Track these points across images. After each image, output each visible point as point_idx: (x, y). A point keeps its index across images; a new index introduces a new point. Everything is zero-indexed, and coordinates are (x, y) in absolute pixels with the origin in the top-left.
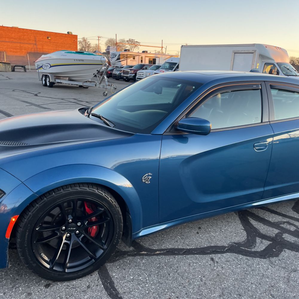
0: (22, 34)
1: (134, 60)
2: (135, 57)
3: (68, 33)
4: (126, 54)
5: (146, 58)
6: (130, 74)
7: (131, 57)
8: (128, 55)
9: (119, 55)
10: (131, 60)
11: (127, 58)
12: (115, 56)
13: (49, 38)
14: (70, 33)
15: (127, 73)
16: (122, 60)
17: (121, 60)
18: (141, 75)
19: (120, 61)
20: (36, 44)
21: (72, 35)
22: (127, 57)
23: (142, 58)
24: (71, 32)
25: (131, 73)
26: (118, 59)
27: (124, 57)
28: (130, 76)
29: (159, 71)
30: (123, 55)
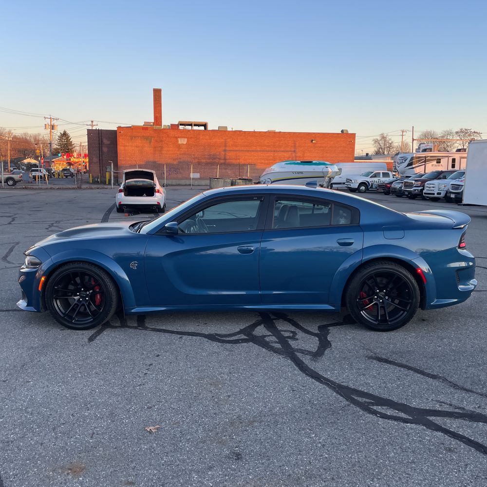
0: (277, 139)
1: (438, 164)
2: (440, 159)
3: (342, 131)
4: (424, 155)
5: (462, 159)
6: (415, 187)
7: (435, 160)
8: (428, 157)
9: (412, 158)
10: (432, 165)
11: (425, 162)
12: (405, 161)
13: (313, 142)
14: (345, 132)
15: (411, 185)
16: (416, 165)
17: (414, 166)
18: (431, 189)
19: (413, 168)
20: (294, 151)
21: (347, 134)
22: (426, 160)
23: (454, 160)
24: (347, 131)
25: (418, 185)
26: (410, 164)
27: (419, 161)
28: (415, 190)
29: (458, 181)
30: (419, 157)
